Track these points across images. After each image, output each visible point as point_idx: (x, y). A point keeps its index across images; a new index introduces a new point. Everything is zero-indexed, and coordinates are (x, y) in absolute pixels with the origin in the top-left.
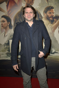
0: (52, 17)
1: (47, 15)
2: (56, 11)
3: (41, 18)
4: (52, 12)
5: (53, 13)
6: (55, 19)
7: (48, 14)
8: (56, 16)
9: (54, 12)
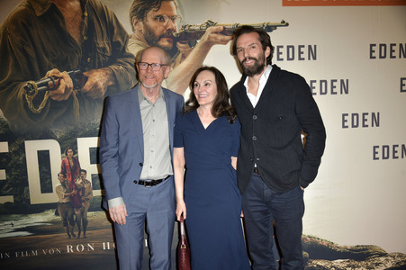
0: (169, 33)
1: (146, 27)
2: (182, 12)
3: (120, 40)
4: (169, 13)
5: (173, 18)
6: (180, 46)
7: (151, 23)
8: (185, 33)
9: (175, 13)
